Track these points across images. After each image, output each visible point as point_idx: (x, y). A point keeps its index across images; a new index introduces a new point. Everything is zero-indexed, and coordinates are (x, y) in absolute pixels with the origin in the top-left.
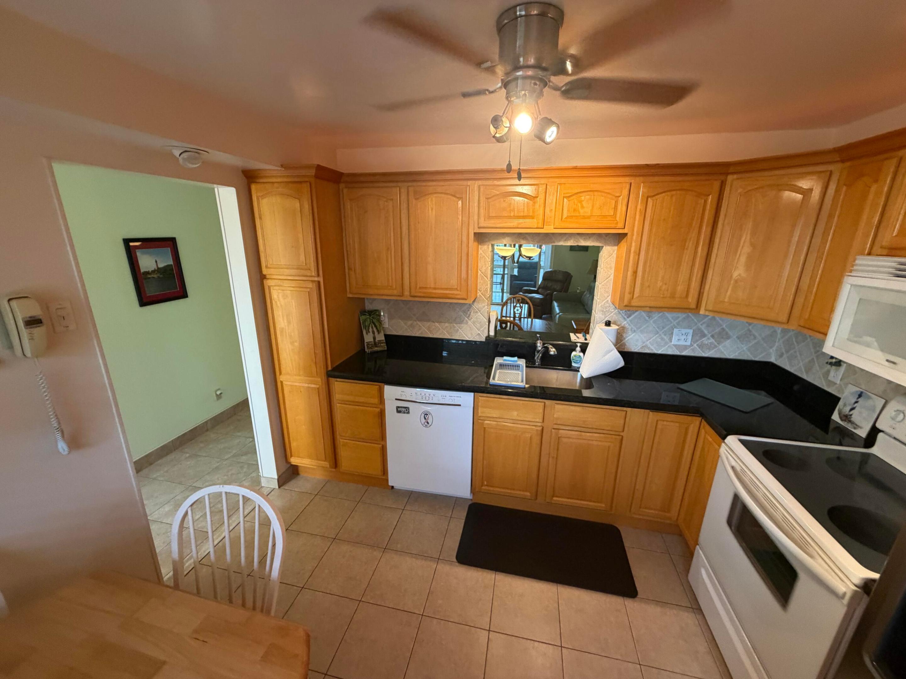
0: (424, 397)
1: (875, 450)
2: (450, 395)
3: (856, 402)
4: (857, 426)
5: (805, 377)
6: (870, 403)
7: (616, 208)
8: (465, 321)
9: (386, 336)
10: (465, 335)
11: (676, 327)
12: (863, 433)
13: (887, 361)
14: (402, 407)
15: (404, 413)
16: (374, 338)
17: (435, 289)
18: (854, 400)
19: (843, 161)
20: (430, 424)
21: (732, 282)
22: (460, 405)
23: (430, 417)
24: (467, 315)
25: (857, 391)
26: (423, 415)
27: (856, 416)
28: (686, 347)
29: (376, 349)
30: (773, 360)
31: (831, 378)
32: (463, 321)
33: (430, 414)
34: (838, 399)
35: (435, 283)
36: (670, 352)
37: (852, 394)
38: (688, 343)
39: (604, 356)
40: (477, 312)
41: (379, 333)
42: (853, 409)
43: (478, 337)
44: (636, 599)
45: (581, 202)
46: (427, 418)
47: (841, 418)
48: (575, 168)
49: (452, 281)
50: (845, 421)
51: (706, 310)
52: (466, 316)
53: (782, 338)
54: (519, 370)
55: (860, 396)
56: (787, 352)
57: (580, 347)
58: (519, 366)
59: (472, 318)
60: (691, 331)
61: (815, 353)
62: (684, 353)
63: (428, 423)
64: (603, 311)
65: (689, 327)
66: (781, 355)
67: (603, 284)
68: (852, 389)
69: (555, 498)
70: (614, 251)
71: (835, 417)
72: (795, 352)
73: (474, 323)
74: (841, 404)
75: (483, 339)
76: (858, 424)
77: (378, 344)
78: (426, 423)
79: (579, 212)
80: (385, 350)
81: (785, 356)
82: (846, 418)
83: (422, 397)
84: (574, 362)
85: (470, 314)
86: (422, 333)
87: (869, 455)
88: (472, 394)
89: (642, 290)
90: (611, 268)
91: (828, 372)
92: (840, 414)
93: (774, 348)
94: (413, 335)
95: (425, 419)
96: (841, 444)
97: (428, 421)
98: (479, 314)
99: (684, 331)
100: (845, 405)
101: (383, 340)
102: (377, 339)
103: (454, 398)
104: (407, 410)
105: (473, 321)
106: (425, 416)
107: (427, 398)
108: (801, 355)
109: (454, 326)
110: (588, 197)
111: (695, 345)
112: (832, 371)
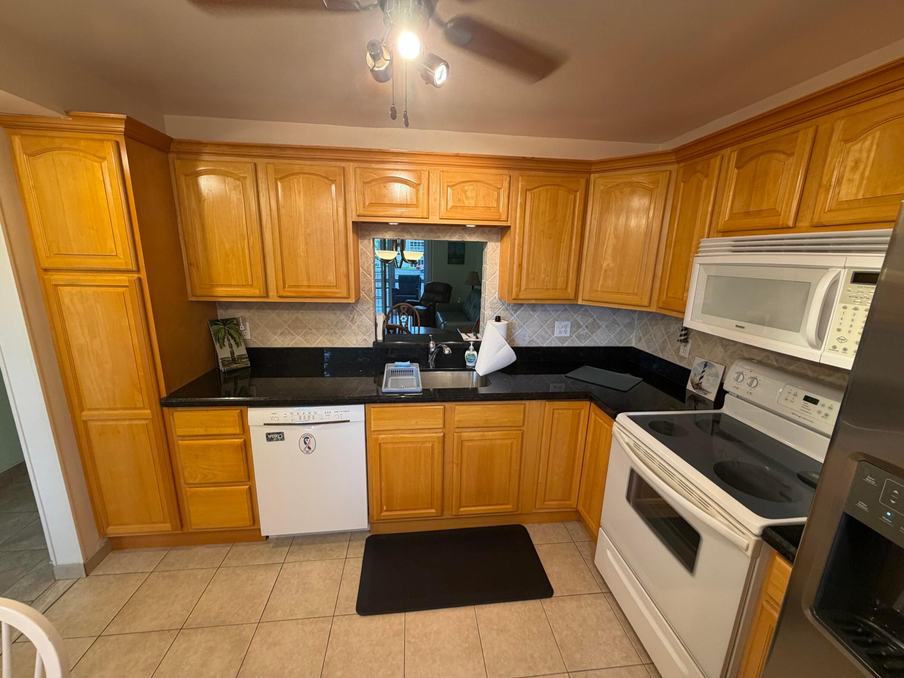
0: (303, 417)
1: (725, 410)
2: (336, 411)
3: (703, 371)
4: (707, 392)
5: (661, 356)
6: (713, 370)
7: (498, 200)
8: (348, 326)
9: (249, 350)
10: (349, 342)
11: (556, 320)
12: (712, 397)
13: (737, 326)
14: (273, 433)
15: (278, 440)
16: (232, 353)
17: (309, 286)
18: (702, 370)
19: (678, 162)
20: (312, 449)
21: (603, 272)
22: (349, 421)
23: (312, 440)
24: (351, 319)
25: (702, 362)
26: (302, 440)
27: (704, 385)
28: (566, 339)
29: (235, 366)
30: (633, 345)
31: (681, 353)
32: (346, 325)
33: (312, 436)
34: (689, 371)
35: (309, 280)
36: (553, 345)
37: (699, 365)
38: (568, 335)
39: (498, 351)
40: (361, 315)
41: (238, 346)
42: (702, 378)
43: (364, 343)
44: (553, 598)
45: (465, 192)
46: (307, 442)
47: (693, 387)
48: (457, 156)
49: (329, 278)
50: (697, 389)
51: (583, 300)
52: (349, 320)
53: (639, 324)
54: (413, 375)
55: (705, 366)
56: (644, 336)
57: (473, 345)
58: (413, 371)
59: (355, 322)
60: (569, 323)
61: (667, 334)
62: (565, 345)
63: (309, 448)
64: (491, 308)
65: (568, 320)
66: (640, 340)
67: (489, 280)
68: (698, 361)
69: (462, 509)
70: (497, 247)
71: (689, 387)
72: (651, 335)
73: (359, 327)
74: (692, 375)
75: (371, 345)
76: (707, 390)
77: (238, 360)
78: (307, 449)
79: (464, 203)
80: (248, 367)
81: (643, 340)
82: (698, 386)
83: (300, 417)
84: (468, 361)
85: (353, 318)
86: (296, 343)
87: (720, 415)
88: (363, 406)
89: (527, 284)
90: (496, 264)
91: (679, 349)
92: (692, 383)
93: (634, 334)
94: (286, 346)
95: (305, 443)
96: (696, 409)
97: (310, 446)
98: (364, 316)
99: (564, 323)
100: (695, 375)
101: (246, 355)
102: (236, 355)
103: (341, 413)
104: (280, 436)
105: (357, 325)
106: (306, 440)
107: (306, 416)
108: (655, 337)
109: (335, 332)
110: (471, 187)
111: (574, 336)
112: (682, 348)
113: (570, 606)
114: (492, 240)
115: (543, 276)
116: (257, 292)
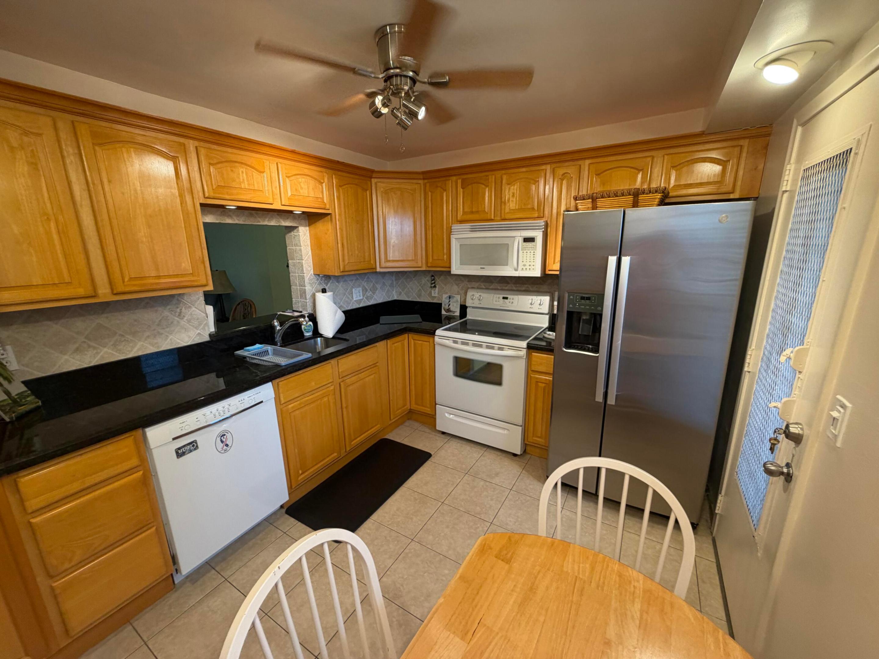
0: (217, 414)
1: (469, 317)
2: (249, 396)
3: (449, 301)
4: (454, 312)
5: (418, 300)
6: (455, 299)
8: (175, 322)
9: (26, 383)
10: (179, 341)
11: (353, 288)
12: (458, 314)
13: (481, 268)
14: (184, 446)
15: (191, 451)
16: (7, 393)
17: (159, 277)
18: (448, 301)
19: (424, 179)
20: (230, 446)
22: (262, 402)
23: (229, 435)
24: (177, 314)
25: (447, 297)
26: (219, 439)
27: (452, 308)
28: (360, 301)
29: (22, 409)
30: (395, 298)
31: (433, 295)
32: (172, 323)
33: (228, 432)
34: (441, 304)
35: (157, 269)
36: (354, 307)
37: (446, 298)
38: (361, 298)
40: (190, 307)
42: (449, 305)
43: (198, 337)
45: (300, 183)
46: (224, 440)
47: (446, 312)
48: (293, 152)
49: (183, 265)
50: (448, 312)
52: (175, 316)
53: (397, 283)
54: (269, 354)
55: (450, 298)
56: (403, 290)
57: (308, 316)
58: (268, 351)
59: (184, 316)
60: (361, 289)
61: (420, 285)
62: (361, 305)
63: (227, 445)
64: (310, 283)
65: (359, 286)
66: (400, 293)
67: (305, 259)
68: (445, 296)
69: (352, 443)
70: (307, 231)
71: (443, 312)
72: (408, 289)
73: (189, 321)
74: (443, 305)
75: (207, 338)
76: (454, 310)
77: (21, 400)
78: (225, 447)
79: (300, 193)
81: (403, 293)
82: (448, 310)
83: (215, 415)
84: (307, 332)
85: (180, 313)
86: (102, 357)
87: (466, 321)
88: (270, 384)
90: (308, 245)
91: (431, 293)
92: (445, 310)
93: (394, 291)
94: (86, 366)
95: (222, 442)
96: (449, 324)
97: (227, 443)
98: (194, 309)
99: (358, 289)
100: (445, 305)
101: (26, 391)
102: (14, 393)
103: (253, 397)
104: (193, 446)
105: (187, 320)
106: (222, 438)
107: (221, 412)
108: (412, 289)
109: (158, 332)
110: (303, 179)
111: (364, 298)
112: (433, 292)
113: (442, 453)
114: (302, 225)
115: (357, 252)
116: (81, 291)
